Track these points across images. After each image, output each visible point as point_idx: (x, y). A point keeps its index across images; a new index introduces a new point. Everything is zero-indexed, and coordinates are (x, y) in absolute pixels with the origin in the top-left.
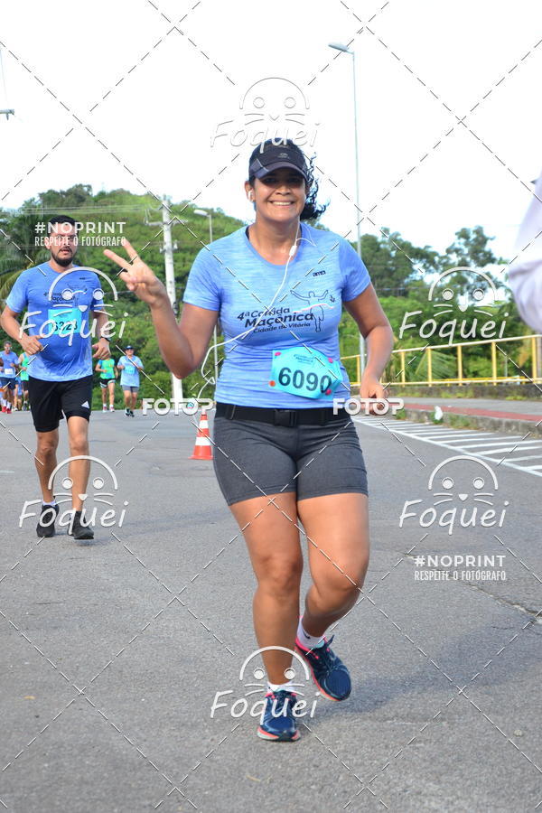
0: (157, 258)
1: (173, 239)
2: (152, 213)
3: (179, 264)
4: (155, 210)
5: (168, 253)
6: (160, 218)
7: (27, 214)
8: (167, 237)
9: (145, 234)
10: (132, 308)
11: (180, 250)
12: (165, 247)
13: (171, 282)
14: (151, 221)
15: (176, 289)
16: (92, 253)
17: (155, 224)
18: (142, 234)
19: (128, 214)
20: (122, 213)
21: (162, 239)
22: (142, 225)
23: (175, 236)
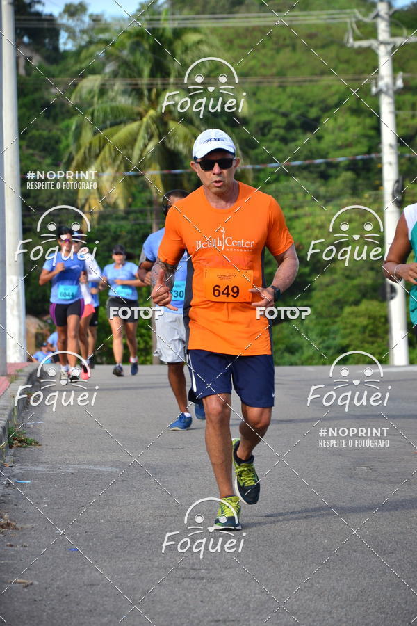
0: (365, 103)
1: (395, 70)
2: (360, 24)
3: (405, 114)
4: (368, 20)
5: (386, 93)
6: (372, 33)
7: (145, 27)
8: (385, 68)
9: (347, 62)
10: (322, 190)
11: (407, 88)
12: (381, 84)
13: (391, 146)
14: (357, 38)
15: (400, 157)
16: (254, 94)
17: (364, 43)
18: (340, 62)
19: (315, 25)
20: (309, 26)
21: (375, 67)
22: (342, 45)
23: (398, 64)
